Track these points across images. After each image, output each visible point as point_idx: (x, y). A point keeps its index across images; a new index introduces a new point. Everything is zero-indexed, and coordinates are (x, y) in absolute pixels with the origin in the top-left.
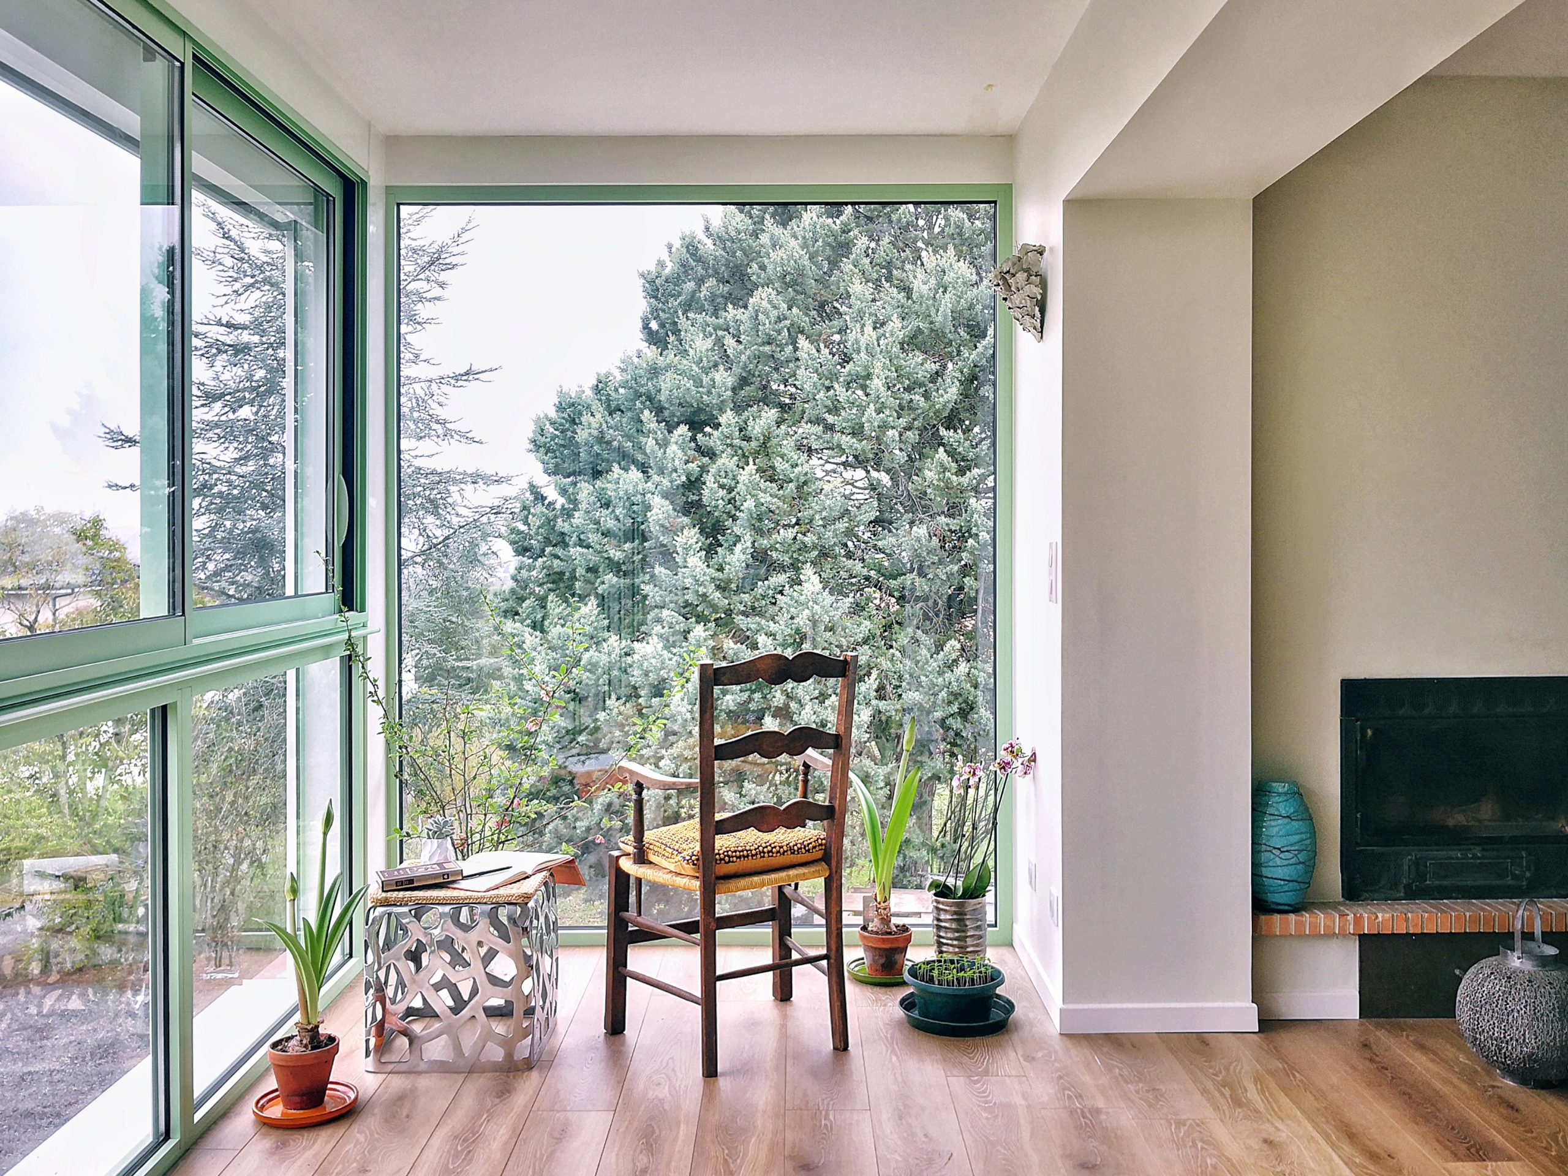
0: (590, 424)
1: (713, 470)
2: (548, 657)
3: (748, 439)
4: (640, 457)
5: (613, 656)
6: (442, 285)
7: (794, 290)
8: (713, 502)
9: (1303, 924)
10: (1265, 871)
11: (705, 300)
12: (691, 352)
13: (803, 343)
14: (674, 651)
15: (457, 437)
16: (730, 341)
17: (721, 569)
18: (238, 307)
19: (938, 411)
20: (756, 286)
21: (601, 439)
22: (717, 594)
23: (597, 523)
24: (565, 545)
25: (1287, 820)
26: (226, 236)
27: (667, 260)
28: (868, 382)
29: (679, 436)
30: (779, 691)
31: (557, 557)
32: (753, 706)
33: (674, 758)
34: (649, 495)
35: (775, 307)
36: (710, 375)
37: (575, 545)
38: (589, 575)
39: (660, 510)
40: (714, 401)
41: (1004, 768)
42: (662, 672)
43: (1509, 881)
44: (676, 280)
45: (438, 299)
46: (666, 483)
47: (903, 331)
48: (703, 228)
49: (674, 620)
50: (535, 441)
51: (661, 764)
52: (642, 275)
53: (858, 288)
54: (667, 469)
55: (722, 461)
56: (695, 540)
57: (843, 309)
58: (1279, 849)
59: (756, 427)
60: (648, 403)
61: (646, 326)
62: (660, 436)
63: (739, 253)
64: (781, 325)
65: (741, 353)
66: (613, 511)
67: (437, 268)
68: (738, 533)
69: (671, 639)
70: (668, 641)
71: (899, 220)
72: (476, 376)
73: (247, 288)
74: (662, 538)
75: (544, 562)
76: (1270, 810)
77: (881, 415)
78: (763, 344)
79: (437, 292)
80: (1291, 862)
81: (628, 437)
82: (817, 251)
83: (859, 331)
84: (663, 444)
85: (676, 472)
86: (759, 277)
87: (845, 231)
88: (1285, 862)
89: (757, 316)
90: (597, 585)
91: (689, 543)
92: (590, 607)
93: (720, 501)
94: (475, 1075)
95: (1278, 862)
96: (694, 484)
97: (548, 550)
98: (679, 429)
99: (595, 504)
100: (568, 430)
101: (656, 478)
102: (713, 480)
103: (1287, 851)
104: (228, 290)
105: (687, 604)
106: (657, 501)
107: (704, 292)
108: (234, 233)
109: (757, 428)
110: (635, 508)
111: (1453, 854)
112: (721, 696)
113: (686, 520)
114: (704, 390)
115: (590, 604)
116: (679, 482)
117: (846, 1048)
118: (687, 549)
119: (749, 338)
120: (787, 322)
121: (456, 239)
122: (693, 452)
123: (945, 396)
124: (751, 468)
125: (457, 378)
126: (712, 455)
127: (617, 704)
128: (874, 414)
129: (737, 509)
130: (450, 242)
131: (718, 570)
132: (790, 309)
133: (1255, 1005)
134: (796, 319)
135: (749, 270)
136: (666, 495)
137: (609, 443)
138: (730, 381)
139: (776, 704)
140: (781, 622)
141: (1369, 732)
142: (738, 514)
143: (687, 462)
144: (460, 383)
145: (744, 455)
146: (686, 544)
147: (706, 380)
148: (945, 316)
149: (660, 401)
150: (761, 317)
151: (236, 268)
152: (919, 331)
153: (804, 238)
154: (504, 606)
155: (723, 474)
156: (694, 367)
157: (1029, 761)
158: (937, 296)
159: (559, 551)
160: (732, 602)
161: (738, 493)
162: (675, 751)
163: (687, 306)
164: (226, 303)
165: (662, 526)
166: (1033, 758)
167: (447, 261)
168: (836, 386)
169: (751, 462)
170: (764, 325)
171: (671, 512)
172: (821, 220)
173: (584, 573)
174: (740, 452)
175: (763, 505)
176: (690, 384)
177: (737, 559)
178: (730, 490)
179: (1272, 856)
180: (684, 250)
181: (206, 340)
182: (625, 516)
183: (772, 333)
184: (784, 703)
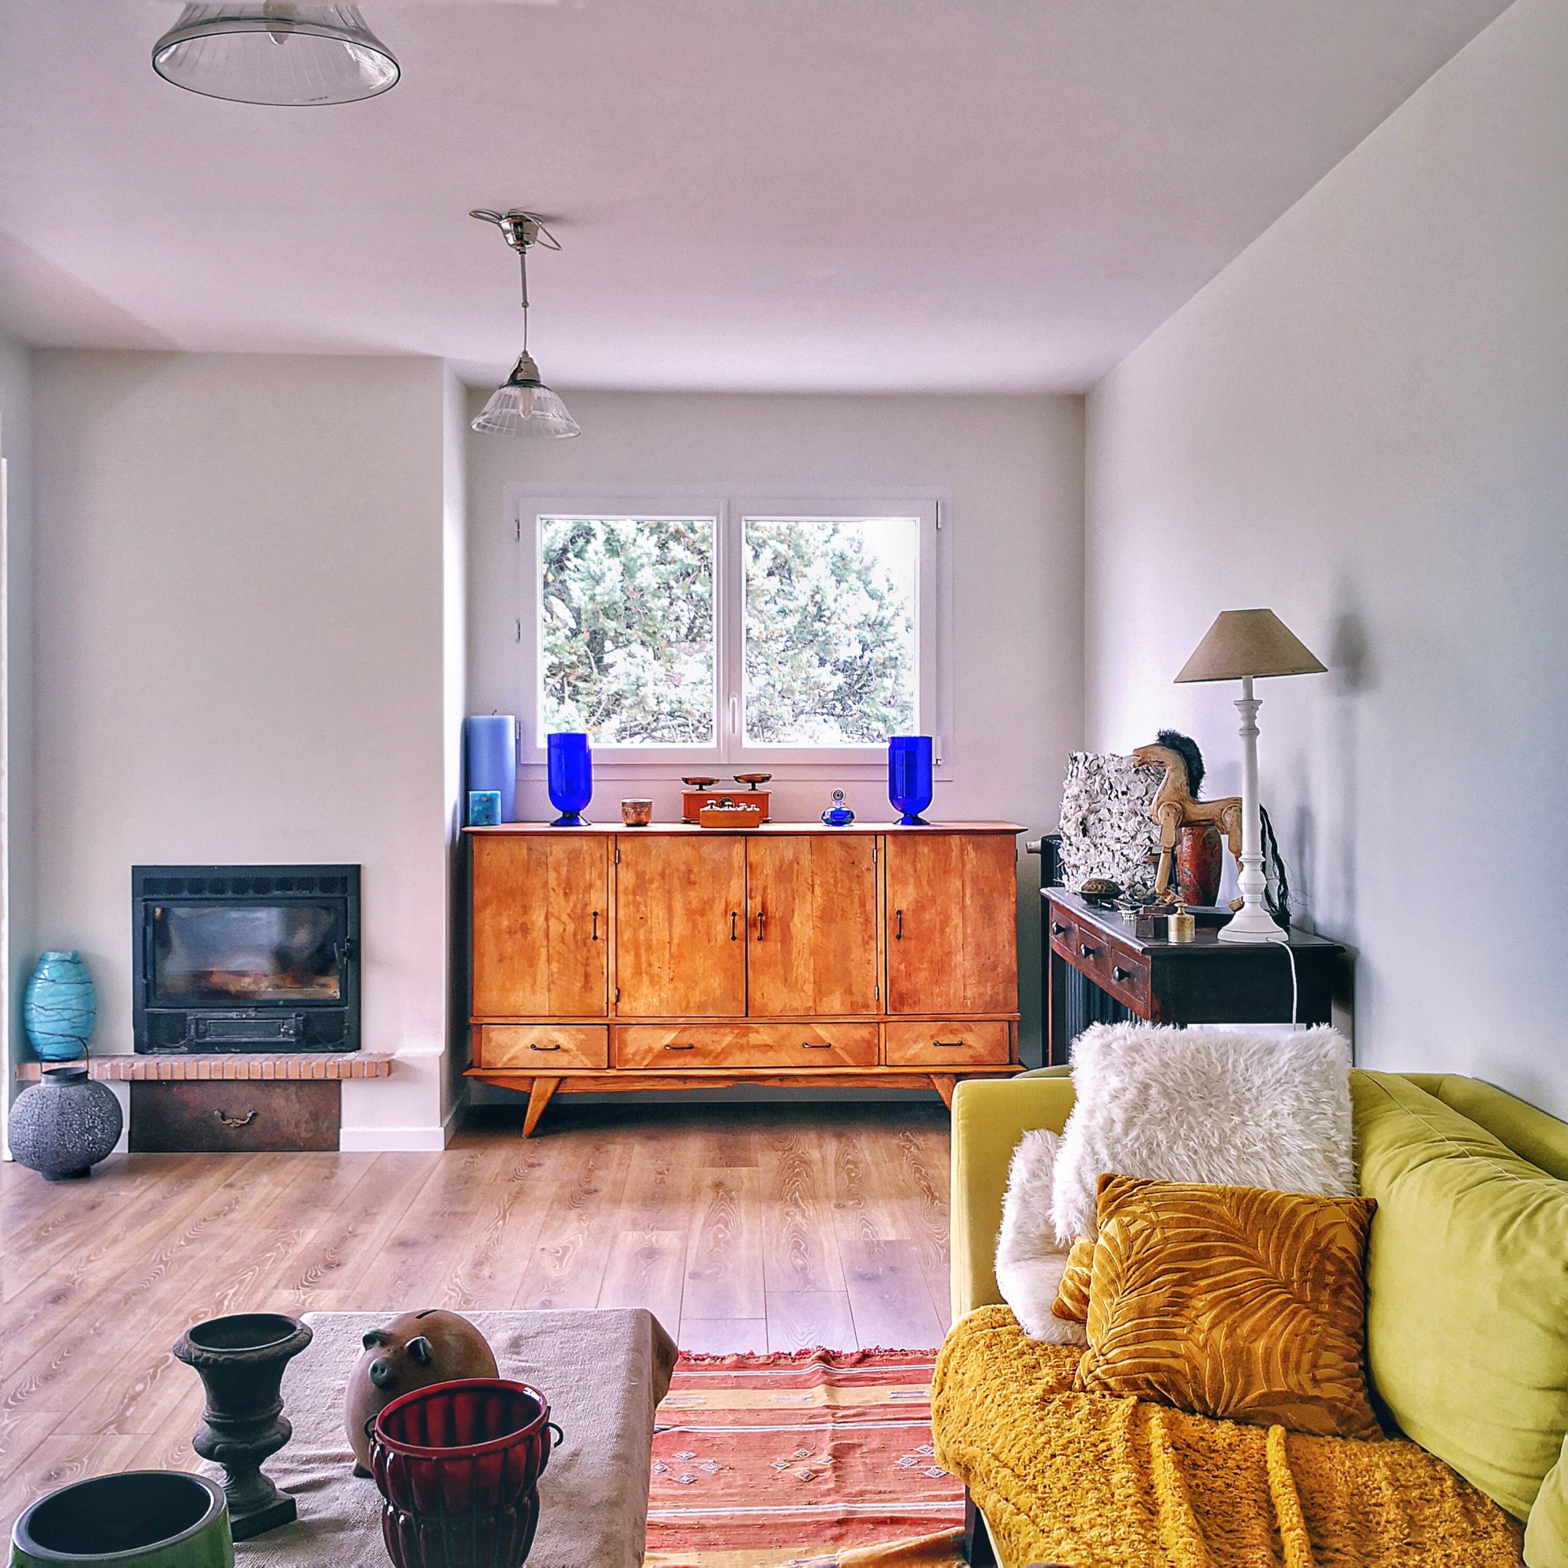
10: (34, 1027)
25: (55, 984)
43: (280, 1038)
58: (44, 1008)
80: (55, 1018)
103: (52, 1010)
111: (231, 1015)
141: (158, 911)
179: (37, 1013)
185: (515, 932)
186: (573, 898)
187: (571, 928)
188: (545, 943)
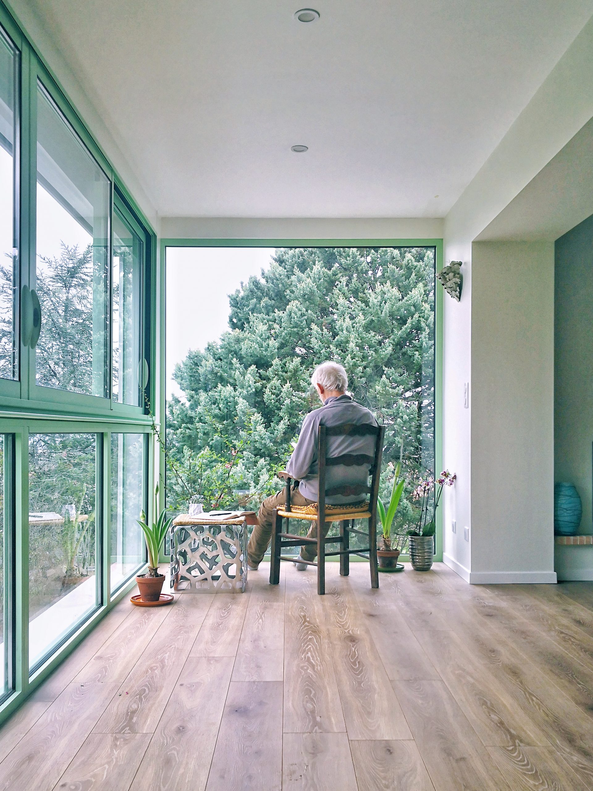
0: (206, 365)
1: (269, 386)
3: (286, 372)
4: (231, 381)
5: (219, 473)
7: (309, 302)
8: (269, 401)
10: (560, 519)
11: (263, 308)
12: (257, 331)
13: (313, 326)
16: (276, 327)
17: (273, 433)
19: (382, 359)
20: (289, 301)
21: (212, 372)
22: (272, 444)
23: (210, 411)
24: (192, 423)
25: (569, 497)
27: (241, 289)
28: (347, 345)
29: (251, 370)
31: (188, 428)
34: (237, 397)
35: (300, 310)
36: (267, 342)
37: (198, 422)
38: (204, 436)
39: (242, 404)
40: (269, 354)
41: (441, 482)
42: (244, 480)
44: (247, 298)
46: (245, 392)
47: (364, 321)
48: (261, 273)
49: (249, 457)
50: (176, 374)
52: (229, 296)
53: (341, 301)
54: (245, 386)
55: (273, 381)
56: (260, 418)
57: (334, 311)
58: (566, 509)
59: (290, 366)
60: (235, 355)
61: (231, 320)
62: (241, 370)
63: (280, 286)
64: (303, 318)
65: (282, 332)
66: (218, 406)
68: (281, 416)
69: (248, 465)
70: (246, 466)
71: (362, 270)
74: (243, 418)
75: (182, 431)
76: (562, 493)
77: (354, 360)
78: (293, 327)
80: (571, 514)
81: (224, 371)
82: (320, 284)
83: (342, 320)
84: (243, 375)
85: (250, 387)
86: (290, 296)
87: (335, 274)
88: (569, 514)
89: (290, 314)
90: (209, 441)
91: (257, 420)
92: (206, 452)
93: (273, 401)
94: (219, 594)
95: (566, 514)
96: (259, 393)
97: (183, 425)
98: (251, 367)
99: (208, 403)
100: (194, 368)
101: (240, 390)
102: (269, 390)
103: (569, 510)
105: (256, 448)
106: (240, 400)
107: (262, 304)
110: (229, 404)
113: (255, 410)
114: (263, 349)
116: (251, 392)
117: (378, 587)
118: (256, 423)
119: (286, 325)
120: (306, 317)
122: (258, 378)
123: (386, 351)
124: (288, 385)
126: (268, 379)
128: (350, 359)
129: (281, 404)
131: (271, 433)
132: (307, 311)
133: (555, 573)
134: (310, 316)
135: (285, 293)
136: (244, 398)
137: (216, 374)
138: (277, 345)
142: (281, 406)
143: (255, 383)
145: (284, 379)
146: (256, 420)
147: (265, 344)
148: (386, 314)
149: (241, 354)
150: (293, 314)
152: (372, 321)
153: (314, 278)
155: (274, 388)
156: (259, 338)
157: (453, 478)
158: (382, 305)
159: (189, 426)
160: (278, 448)
161: (282, 397)
163: (253, 311)
165: (243, 412)
166: (455, 477)
168: (331, 346)
169: (288, 382)
170: (294, 318)
171: (248, 406)
172: (322, 269)
173: (202, 435)
174: (282, 378)
175: (294, 402)
176: (257, 346)
177: (281, 428)
178: (277, 395)
179: (563, 512)
180: (252, 284)
182: (224, 408)
183: (298, 322)
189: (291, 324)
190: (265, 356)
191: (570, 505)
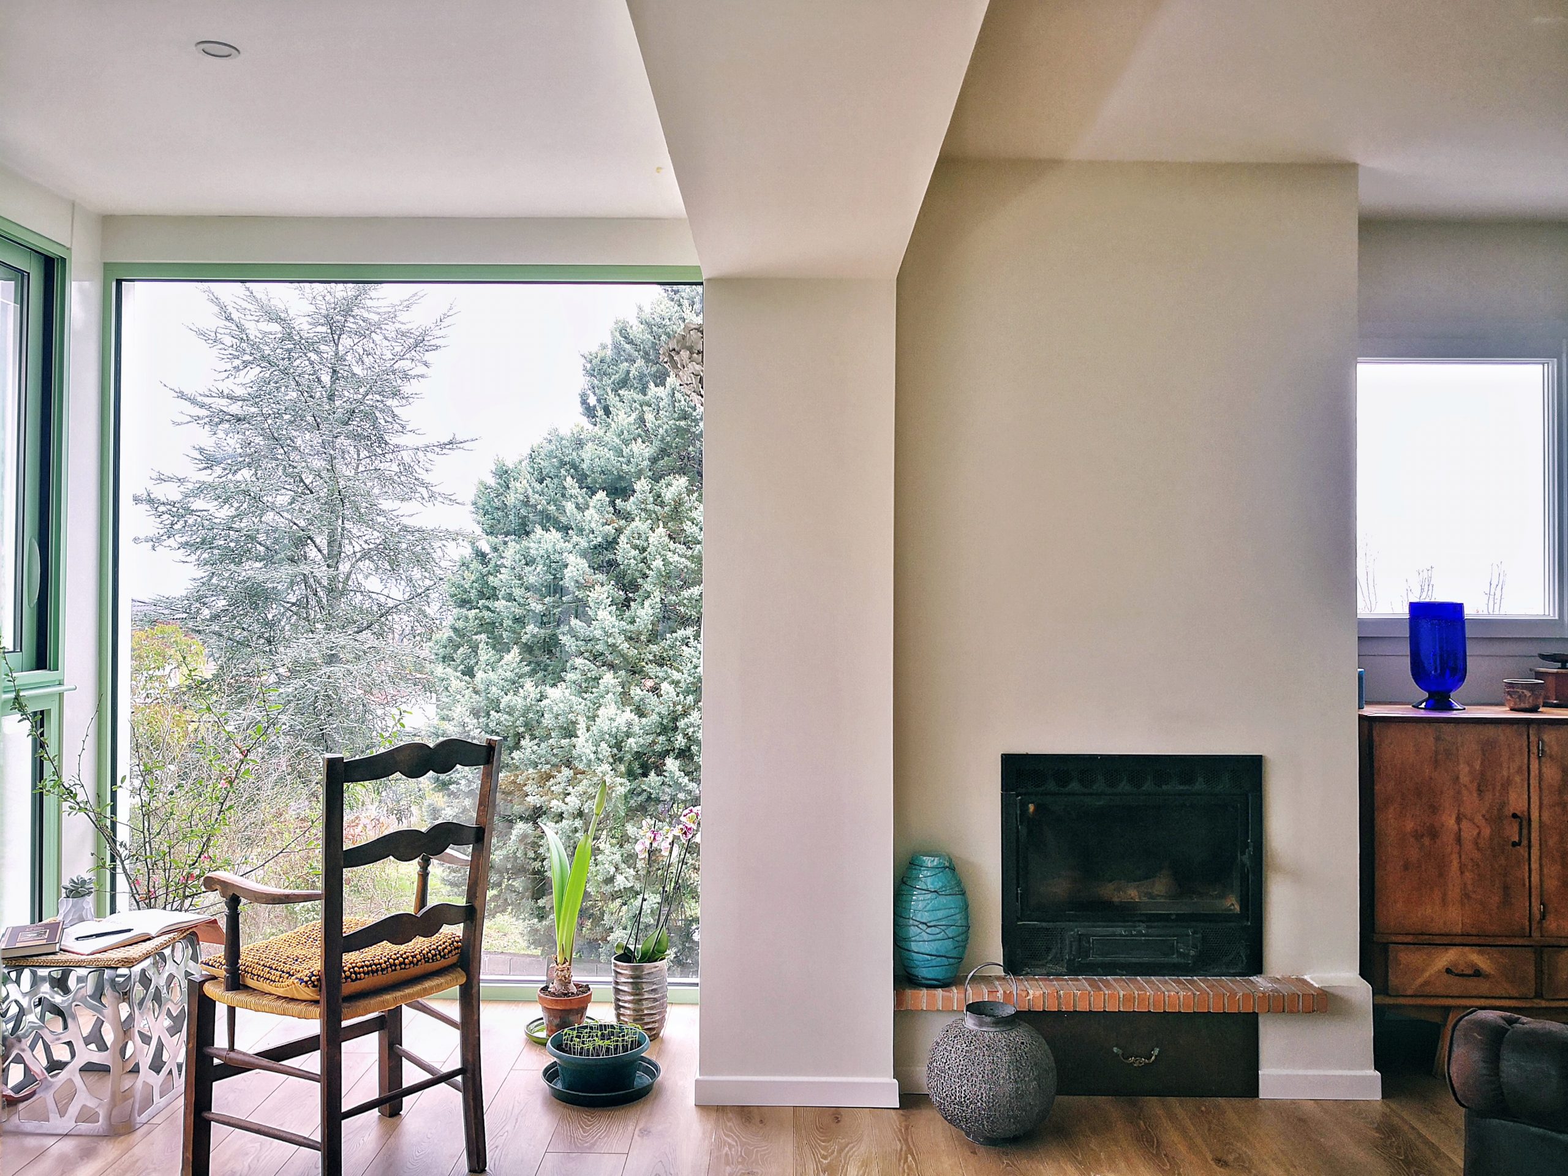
0: (518, 488)
1: (627, 532)
2: (472, 700)
3: (662, 505)
4: (561, 519)
5: (529, 700)
6: (426, 364)
8: (626, 561)
9: (950, 1000)
10: (909, 946)
11: (634, 378)
14: (585, 696)
15: (440, 499)
16: (649, 417)
17: (633, 622)
18: (237, 381)
21: (526, 503)
22: (626, 645)
23: (520, 578)
24: (495, 598)
25: (934, 895)
26: (229, 318)
29: (599, 501)
30: (681, 735)
31: (488, 609)
32: (658, 748)
33: (580, 795)
34: (567, 554)
36: (630, 447)
37: (503, 599)
38: (515, 625)
39: (576, 567)
40: (633, 470)
42: (570, 716)
43: (1174, 959)
44: (611, 361)
45: (422, 376)
46: (584, 543)
49: (586, 668)
50: (476, 504)
51: (568, 799)
52: (583, 356)
54: (585, 530)
55: (637, 524)
56: (608, 595)
58: (925, 924)
60: (572, 470)
61: (584, 402)
62: (580, 500)
65: (659, 427)
66: (536, 568)
67: (422, 349)
68: (648, 590)
69: (584, 685)
70: (581, 687)
72: (459, 445)
73: (246, 364)
74: (577, 593)
75: (478, 613)
76: (918, 884)
78: (679, 419)
79: (421, 369)
80: (939, 936)
81: (553, 501)
84: (583, 508)
85: (593, 533)
88: (933, 937)
89: (674, 393)
90: (521, 634)
91: (600, 598)
92: (513, 656)
93: (632, 560)
95: (926, 936)
96: (609, 544)
97: (481, 602)
98: (597, 495)
101: (575, 539)
102: (626, 541)
103: (934, 926)
104: (229, 366)
105: (598, 654)
106: (571, 559)
108: (235, 315)
109: (668, 495)
110: (554, 565)
111: (1118, 930)
112: (625, 739)
113: (601, 577)
114: (624, 460)
115: (512, 651)
116: (595, 542)
118: (598, 603)
119: (667, 414)
121: (439, 323)
122: (611, 516)
124: (662, 530)
125: (442, 446)
126: (628, 517)
127: (530, 744)
129: (649, 568)
130: (433, 326)
131: (629, 623)
133: (895, 1081)
136: (584, 554)
137: (534, 506)
138: (648, 452)
139: (678, 746)
140: (685, 671)
141: (1031, 807)
142: (648, 572)
143: (604, 525)
144: (445, 451)
145: (656, 519)
146: (597, 599)
147: (625, 451)
149: (583, 469)
151: (235, 346)
154: (442, 652)
155: (636, 535)
156: (616, 439)
159: (490, 604)
160: (642, 652)
161: (649, 553)
162: (580, 788)
163: (622, 384)
164: (228, 377)
165: (577, 581)
167: (432, 343)
169: (663, 525)
170: (680, 401)
171: (587, 569)
173: (510, 623)
174: (653, 516)
175: (671, 564)
176: (611, 454)
177: (645, 613)
178: (644, 550)
179: (919, 931)
180: (618, 334)
181: (210, 409)
182: (546, 572)
184: (686, 746)
185: (1422, 836)
186: (1488, 796)
187: (1487, 832)
188: (1456, 849)
189: (675, 412)
190: (627, 473)
191: (940, 914)
